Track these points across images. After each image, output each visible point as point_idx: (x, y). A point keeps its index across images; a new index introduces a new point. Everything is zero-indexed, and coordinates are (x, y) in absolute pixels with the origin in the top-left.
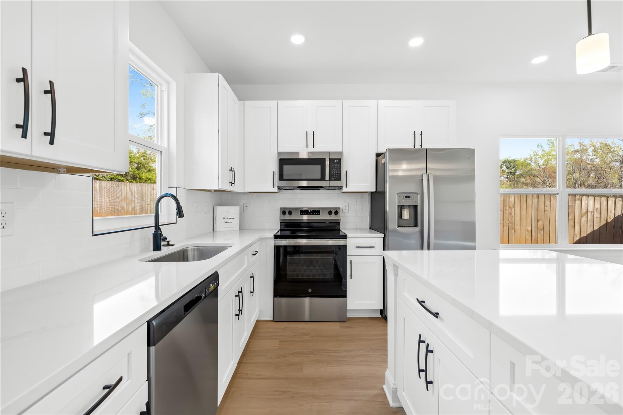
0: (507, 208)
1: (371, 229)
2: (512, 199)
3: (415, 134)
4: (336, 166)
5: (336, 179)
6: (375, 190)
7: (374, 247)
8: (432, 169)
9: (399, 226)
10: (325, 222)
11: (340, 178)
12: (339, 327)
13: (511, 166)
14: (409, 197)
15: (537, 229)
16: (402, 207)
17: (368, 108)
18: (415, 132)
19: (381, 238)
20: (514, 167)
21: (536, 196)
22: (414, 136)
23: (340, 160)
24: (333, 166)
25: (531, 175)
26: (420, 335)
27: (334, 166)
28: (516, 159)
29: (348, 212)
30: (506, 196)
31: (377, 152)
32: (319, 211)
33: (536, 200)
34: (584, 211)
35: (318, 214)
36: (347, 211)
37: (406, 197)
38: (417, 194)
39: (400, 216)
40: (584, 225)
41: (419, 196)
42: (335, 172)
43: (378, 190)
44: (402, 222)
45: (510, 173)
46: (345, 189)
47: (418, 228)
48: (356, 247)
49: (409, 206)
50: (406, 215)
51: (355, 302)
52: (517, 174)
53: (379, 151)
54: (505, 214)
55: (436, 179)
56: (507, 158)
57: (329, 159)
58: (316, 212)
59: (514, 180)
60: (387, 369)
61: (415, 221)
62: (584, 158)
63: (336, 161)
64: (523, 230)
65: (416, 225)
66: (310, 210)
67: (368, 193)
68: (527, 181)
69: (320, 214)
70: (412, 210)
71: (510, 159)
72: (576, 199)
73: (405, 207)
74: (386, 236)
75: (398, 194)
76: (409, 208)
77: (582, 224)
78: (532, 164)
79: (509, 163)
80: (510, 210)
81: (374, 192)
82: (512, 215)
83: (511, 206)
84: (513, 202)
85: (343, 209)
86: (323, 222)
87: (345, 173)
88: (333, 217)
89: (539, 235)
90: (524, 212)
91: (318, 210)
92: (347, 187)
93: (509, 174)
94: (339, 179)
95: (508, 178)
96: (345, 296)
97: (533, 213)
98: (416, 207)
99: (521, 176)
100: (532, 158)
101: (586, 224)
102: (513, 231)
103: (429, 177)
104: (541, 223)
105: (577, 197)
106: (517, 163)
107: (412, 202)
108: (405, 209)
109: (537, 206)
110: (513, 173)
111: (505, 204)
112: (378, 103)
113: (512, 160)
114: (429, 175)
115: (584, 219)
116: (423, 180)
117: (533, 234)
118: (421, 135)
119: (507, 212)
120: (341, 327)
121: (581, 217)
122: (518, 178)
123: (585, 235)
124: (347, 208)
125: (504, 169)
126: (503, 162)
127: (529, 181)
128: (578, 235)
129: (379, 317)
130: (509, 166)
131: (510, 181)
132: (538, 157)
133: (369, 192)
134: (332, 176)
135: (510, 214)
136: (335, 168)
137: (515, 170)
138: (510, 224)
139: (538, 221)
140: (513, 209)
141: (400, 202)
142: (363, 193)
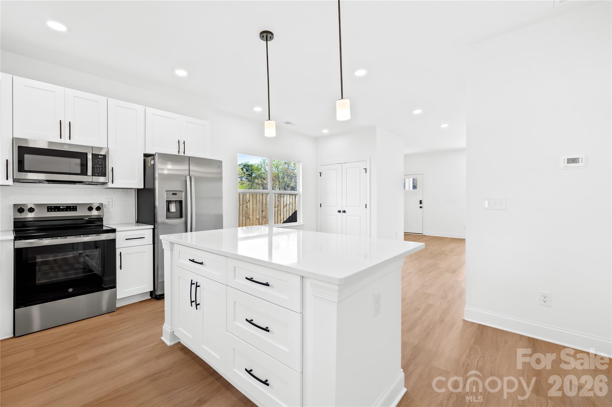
0: (245, 203)
1: (137, 223)
2: (248, 196)
3: (179, 142)
4: (100, 162)
5: (100, 174)
6: (143, 187)
7: (144, 238)
8: (194, 171)
9: (167, 218)
10: (83, 219)
11: (106, 174)
12: (109, 317)
13: (249, 169)
14: (176, 194)
15: (262, 217)
16: (170, 202)
17: (135, 111)
18: (179, 140)
19: (151, 229)
20: (251, 171)
21: (261, 194)
22: (178, 143)
23: (105, 156)
24: (96, 162)
25: (261, 178)
26: (192, 280)
27: (98, 162)
28: (252, 164)
29: (112, 208)
30: (244, 194)
31: (144, 153)
32: (75, 207)
33: (262, 197)
34: (285, 204)
35: (73, 211)
36: (110, 206)
37: (173, 194)
38: (182, 191)
39: (168, 209)
40: (285, 213)
41: (183, 194)
42: (99, 168)
43: (146, 187)
44: (169, 214)
45: (249, 174)
46: (110, 185)
47: (183, 219)
48: (126, 239)
49: (176, 201)
50: (173, 208)
51: (125, 291)
52: (253, 176)
53: (146, 152)
54: (243, 207)
55: (197, 179)
56: (247, 163)
57: (92, 154)
58: (72, 208)
59: (251, 181)
60: (164, 324)
61: (181, 214)
62: (290, 168)
63: (100, 157)
64: (254, 219)
65: (181, 216)
66: (63, 206)
67: (134, 190)
68: (259, 182)
69: (76, 210)
70: (178, 204)
71: (249, 164)
72: (282, 197)
73: (173, 202)
74: (156, 227)
75: (166, 191)
76: (175, 203)
77: (284, 213)
78: (262, 169)
79: (248, 167)
80: (247, 204)
81: (142, 189)
82: (247, 208)
83: (247, 201)
84: (248, 198)
85: (106, 204)
86: (81, 218)
87: (110, 169)
88: (95, 213)
89: (263, 221)
90: (255, 206)
91: (73, 206)
92: (113, 183)
93: (248, 176)
94: (104, 175)
95: (247, 178)
96: (115, 287)
97: (260, 206)
98: (181, 202)
99: (256, 178)
100: (262, 165)
101: (286, 212)
102: (249, 219)
103: (191, 179)
104: (264, 213)
105: (282, 195)
106: (253, 168)
107: (178, 198)
108: (172, 204)
109: (262, 202)
110: (250, 175)
111: (244, 200)
112: (145, 108)
113: (250, 165)
114: (191, 177)
115: (285, 209)
116: (186, 181)
117: (260, 221)
118: (184, 144)
119: (245, 205)
120: (111, 316)
121: (284, 208)
122: (254, 179)
123: (286, 220)
124: (110, 203)
125: (244, 171)
126: (244, 166)
127: (260, 182)
128: (283, 220)
129: (149, 298)
130: (248, 169)
131: (249, 181)
132: (265, 164)
133: (136, 189)
134: (96, 172)
135: (247, 207)
136: (100, 164)
137: (252, 173)
138: (247, 215)
139: (263, 211)
140: (248, 203)
141: (168, 198)
142: (129, 189)
